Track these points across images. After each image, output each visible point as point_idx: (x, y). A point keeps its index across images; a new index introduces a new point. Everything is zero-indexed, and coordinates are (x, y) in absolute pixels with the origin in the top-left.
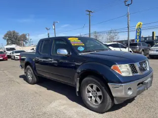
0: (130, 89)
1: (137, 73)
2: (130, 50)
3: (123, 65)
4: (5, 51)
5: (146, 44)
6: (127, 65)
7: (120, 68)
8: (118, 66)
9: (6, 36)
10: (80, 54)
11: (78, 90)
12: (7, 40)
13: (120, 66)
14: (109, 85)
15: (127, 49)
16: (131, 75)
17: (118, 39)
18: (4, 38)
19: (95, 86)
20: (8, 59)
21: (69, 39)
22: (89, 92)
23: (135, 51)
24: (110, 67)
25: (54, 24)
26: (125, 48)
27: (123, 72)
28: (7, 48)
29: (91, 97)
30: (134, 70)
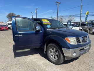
0: (75, 52)
1: (80, 43)
2: (81, 28)
3: (72, 38)
4: (7, 25)
5: (91, 25)
6: (75, 38)
7: (70, 40)
8: (69, 38)
9: (8, 16)
10: (48, 30)
11: (45, 51)
12: (9, 18)
13: (70, 39)
14: (63, 49)
15: (79, 27)
16: (76, 44)
17: (75, 21)
18: (7, 17)
19: (55, 49)
20: (9, 30)
21: (42, 20)
22: (51, 52)
23: (84, 29)
24: (64, 38)
25: (36, 10)
26: (78, 27)
27: (71, 42)
28: (8, 23)
29: (52, 55)
30: (78, 41)
